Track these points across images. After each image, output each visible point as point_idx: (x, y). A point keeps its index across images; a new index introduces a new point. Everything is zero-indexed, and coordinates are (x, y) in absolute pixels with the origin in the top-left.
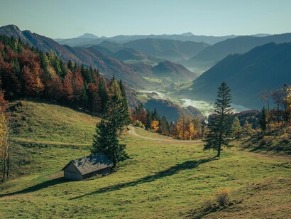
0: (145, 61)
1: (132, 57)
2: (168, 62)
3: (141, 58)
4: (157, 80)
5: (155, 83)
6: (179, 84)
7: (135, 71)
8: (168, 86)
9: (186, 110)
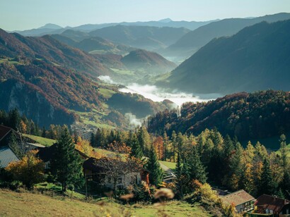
0: (115, 51)
1: (99, 47)
2: (141, 50)
3: (110, 48)
4: (128, 72)
5: (126, 75)
6: (155, 75)
7: (102, 62)
8: (142, 78)
9: (160, 105)
